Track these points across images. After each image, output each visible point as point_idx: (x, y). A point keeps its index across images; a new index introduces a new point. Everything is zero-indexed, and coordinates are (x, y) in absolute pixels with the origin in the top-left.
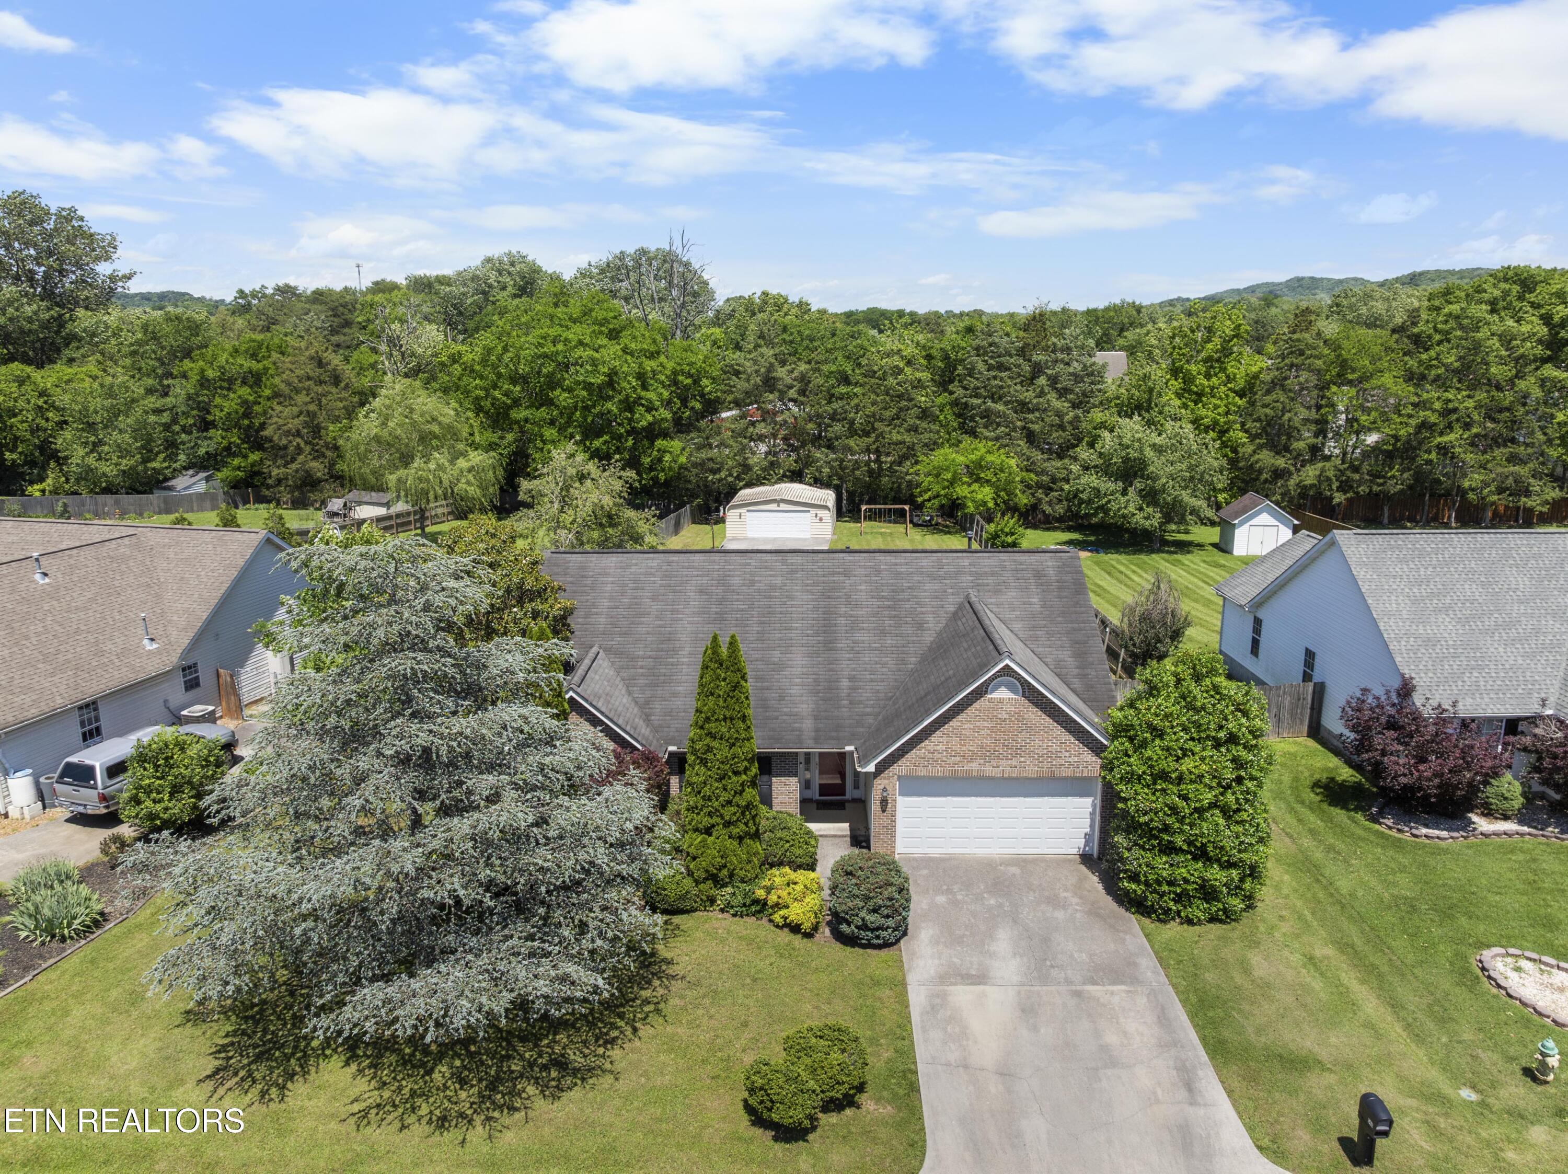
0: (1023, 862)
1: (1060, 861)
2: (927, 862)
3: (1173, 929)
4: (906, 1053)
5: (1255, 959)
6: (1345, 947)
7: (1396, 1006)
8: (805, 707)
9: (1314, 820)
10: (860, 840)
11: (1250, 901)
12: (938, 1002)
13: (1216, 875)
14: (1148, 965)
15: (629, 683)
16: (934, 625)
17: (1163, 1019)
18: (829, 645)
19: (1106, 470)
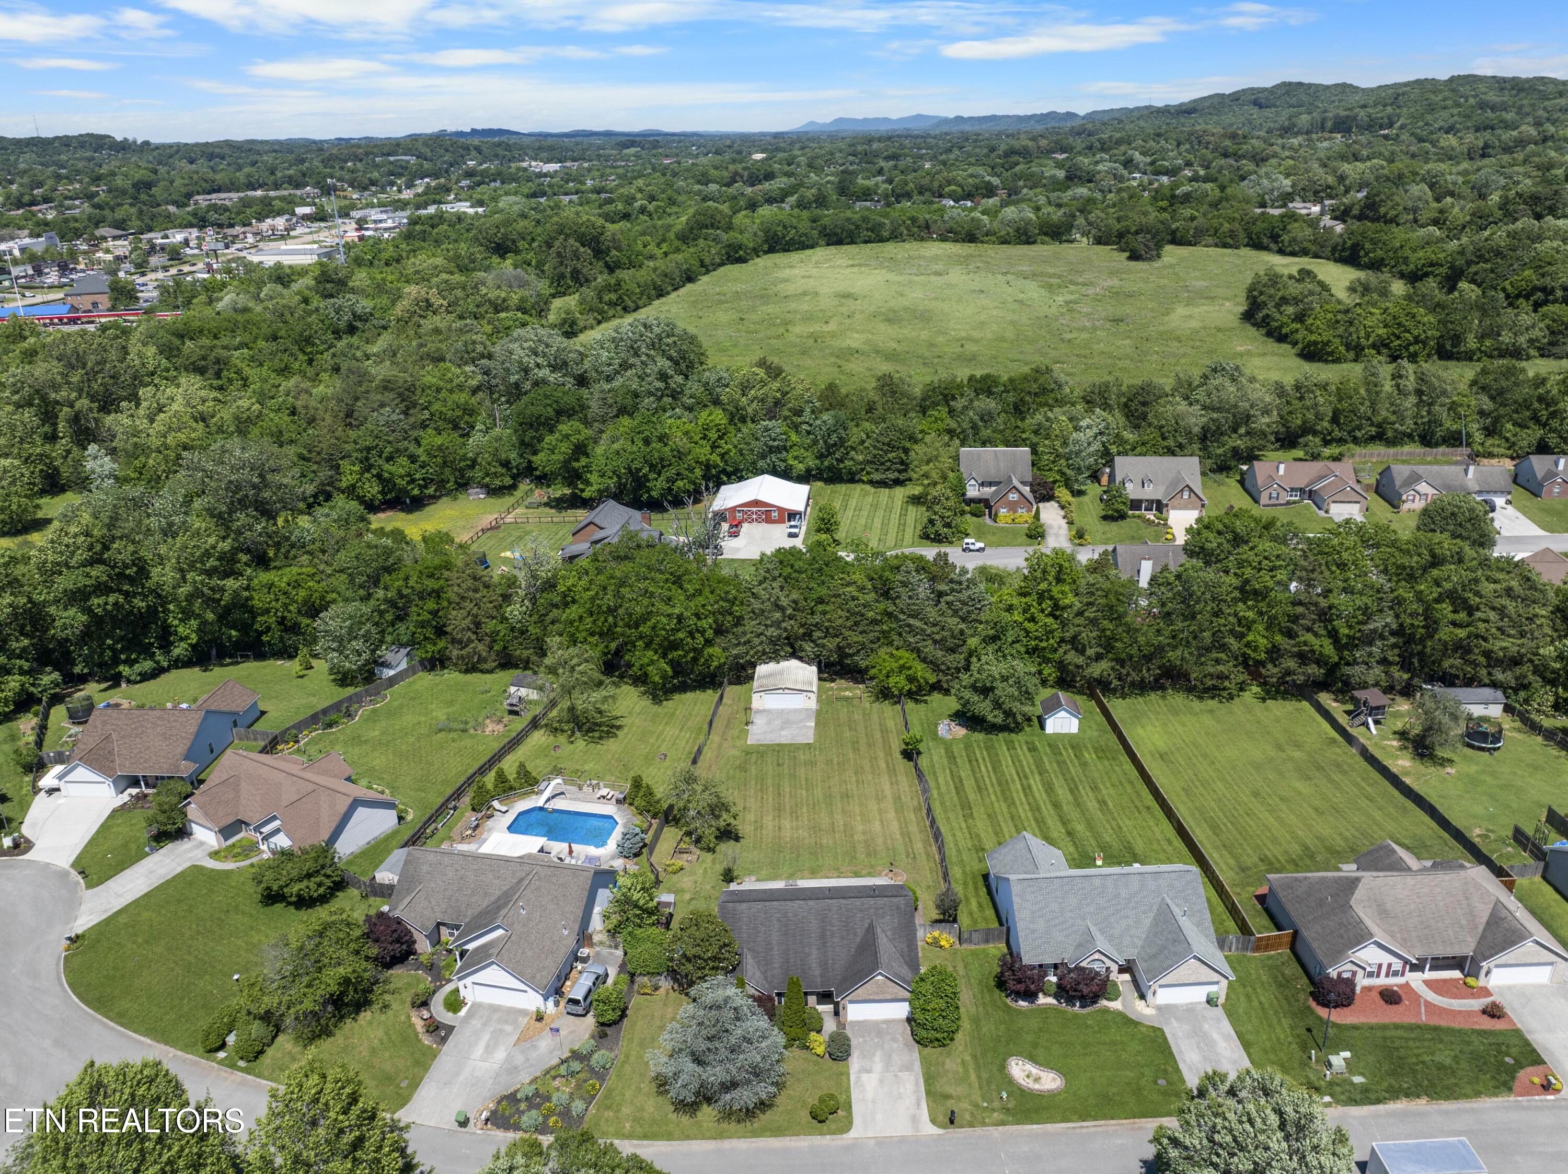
0: (887, 1022)
1: (901, 1020)
2: (858, 1022)
3: (928, 1050)
4: (849, 1097)
5: (948, 1061)
6: (974, 1057)
7: (979, 1077)
8: (817, 973)
9: (987, 996)
10: (837, 1013)
11: (952, 1039)
12: (858, 1079)
13: (939, 1036)
14: (917, 1066)
15: (758, 963)
16: (860, 932)
17: (917, 1084)
18: (824, 945)
19: (974, 688)
